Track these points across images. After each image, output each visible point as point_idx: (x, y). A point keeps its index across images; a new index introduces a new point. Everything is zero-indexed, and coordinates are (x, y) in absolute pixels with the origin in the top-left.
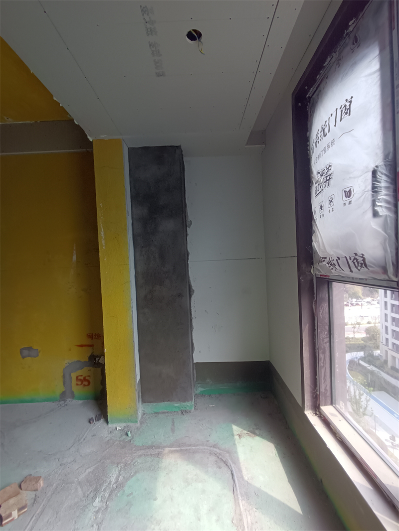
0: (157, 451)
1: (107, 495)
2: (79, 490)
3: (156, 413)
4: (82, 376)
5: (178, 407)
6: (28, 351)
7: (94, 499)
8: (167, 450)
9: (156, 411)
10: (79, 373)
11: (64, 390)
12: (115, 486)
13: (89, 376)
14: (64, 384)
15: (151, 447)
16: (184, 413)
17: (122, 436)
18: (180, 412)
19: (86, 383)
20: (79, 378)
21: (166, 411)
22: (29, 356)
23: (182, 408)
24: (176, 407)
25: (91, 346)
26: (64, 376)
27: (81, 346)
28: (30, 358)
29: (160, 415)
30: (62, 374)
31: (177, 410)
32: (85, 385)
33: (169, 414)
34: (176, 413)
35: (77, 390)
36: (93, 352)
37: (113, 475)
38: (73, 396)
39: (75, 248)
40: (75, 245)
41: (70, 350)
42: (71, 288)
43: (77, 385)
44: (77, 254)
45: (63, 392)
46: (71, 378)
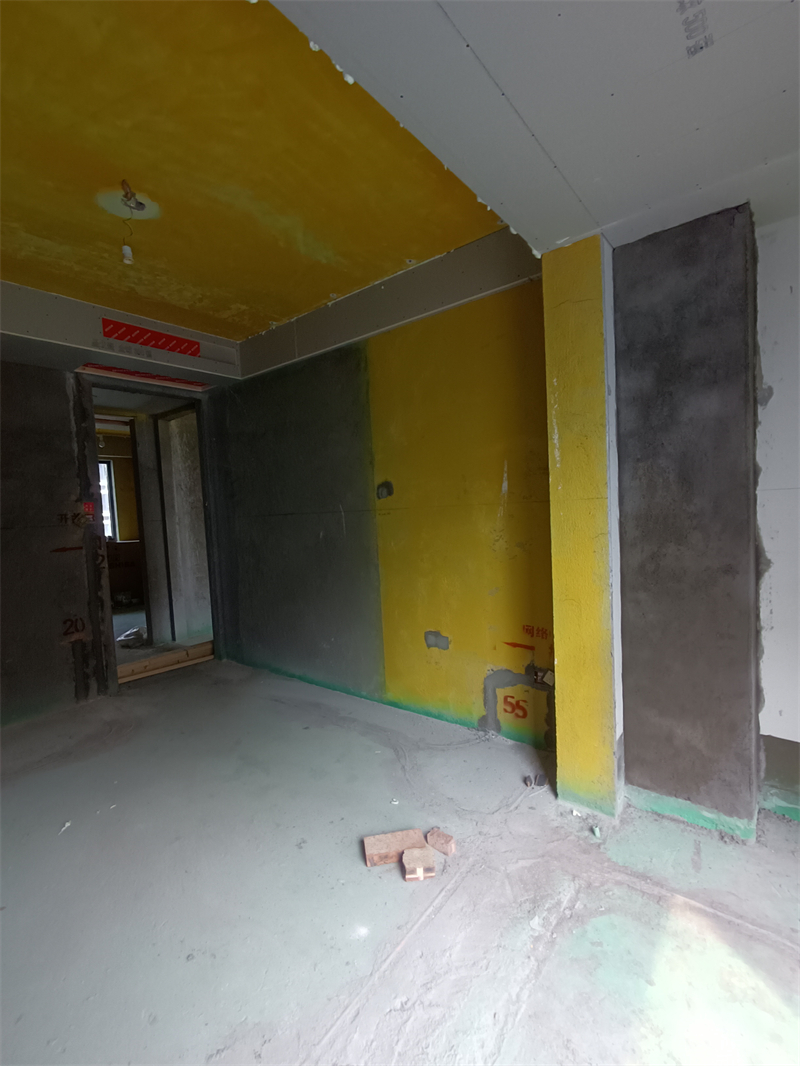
0: (656, 890)
1: (553, 920)
2: (508, 887)
3: (659, 815)
4: (513, 697)
5: (712, 821)
6: (435, 639)
7: (531, 914)
8: (680, 899)
9: (656, 808)
10: (508, 691)
11: (484, 713)
12: (568, 912)
13: (525, 701)
14: (485, 704)
15: (643, 877)
16: (726, 839)
17: (582, 829)
18: (716, 834)
19: (521, 713)
20: (509, 699)
21: (681, 819)
22: (436, 646)
23: (722, 827)
24: (705, 819)
25: (531, 648)
26: (485, 690)
27: (514, 645)
28: (436, 649)
29: (666, 823)
30: (482, 686)
31: (709, 826)
32: (517, 716)
33: (689, 828)
34: (705, 832)
35: (505, 718)
36: (532, 661)
37: (566, 892)
38: (498, 729)
39: (506, 469)
40: (506, 462)
41: (495, 648)
42: (498, 540)
43: (506, 711)
44: (509, 479)
45: (484, 716)
46: (495, 696)
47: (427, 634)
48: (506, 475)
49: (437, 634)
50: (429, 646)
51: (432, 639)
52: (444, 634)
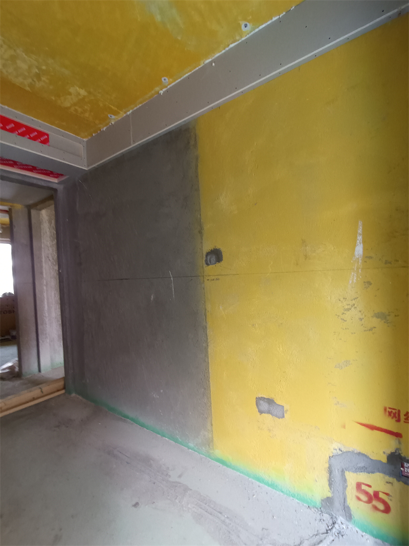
4: (370, 486)
6: (267, 405)
10: (363, 477)
13: (387, 494)
14: (330, 485)
19: (380, 506)
20: (363, 487)
22: (269, 412)
25: (398, 435)
26: (330, 471)
27: (372, 428)
28: (270, 415)
30: (327, 465)
32: (376, 508)
35: (360, 509)
36: (397, 449)
38: (349, 516)
39: (360, 231)
40: (360, 223)
41: (344, 427)
42: (348, 310)
43: (359, 499)
44: (364, 242)
45: (328, 498)
46: (345, 480)
47: (259, 400)
48: (360, 238)
49: (270, 401)
50: (261, 412)
51: (265, 406)
52: (278, 402)
